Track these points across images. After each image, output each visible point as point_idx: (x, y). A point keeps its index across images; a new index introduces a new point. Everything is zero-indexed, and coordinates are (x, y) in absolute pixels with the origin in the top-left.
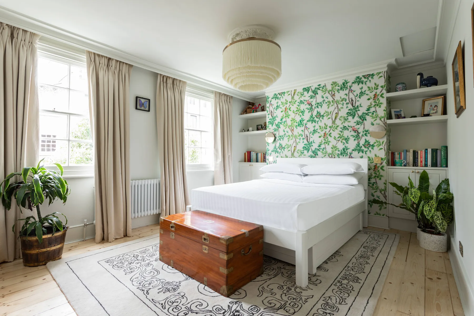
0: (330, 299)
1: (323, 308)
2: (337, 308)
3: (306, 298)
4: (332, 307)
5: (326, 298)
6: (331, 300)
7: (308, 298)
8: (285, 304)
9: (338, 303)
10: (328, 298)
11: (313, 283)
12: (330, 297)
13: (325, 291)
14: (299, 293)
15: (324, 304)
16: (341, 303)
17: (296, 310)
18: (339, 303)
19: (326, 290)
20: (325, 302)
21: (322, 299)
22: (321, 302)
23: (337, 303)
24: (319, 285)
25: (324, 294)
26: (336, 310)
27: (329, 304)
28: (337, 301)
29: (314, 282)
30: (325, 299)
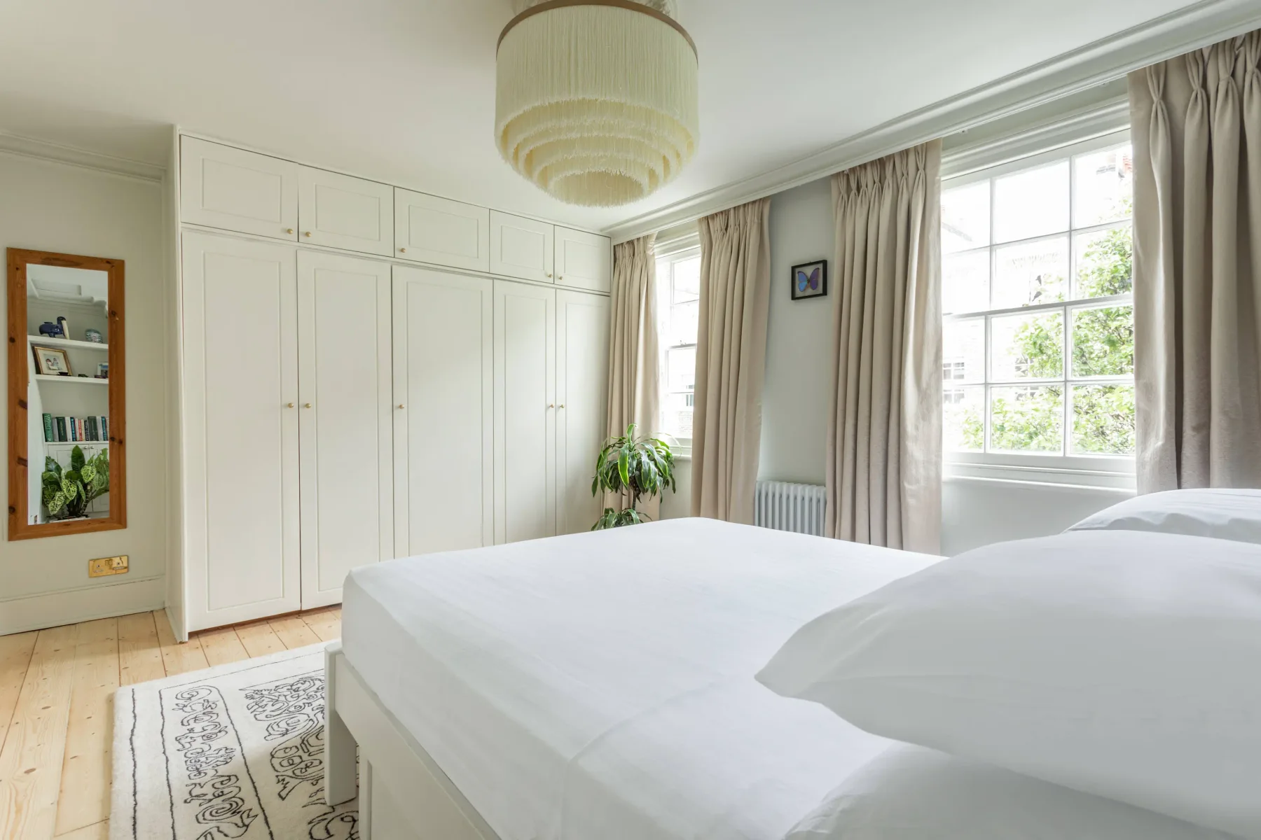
0: (240, 824)
1: (233, 799)
2: (204, 819)
3: (289, 787)
4: (216, 813)
5: (250, 820)
6: (236, 824)
7: (285, 787)
8: (306, 751)
9: (214, 831)
10: (246, 823)
11: (325, 819)
12: (245, 828)
13: (271, 829)
14: (318, 780)
15: (240, 805)
16: (206, 836)
17: (276, 762)
18: (210, 833)
19: (274, 834)
20: (243, 809)
21: (257, 810)
22: (251, 802)
23: (216, 829)
24: (307, 828)
25: (267, 823)
26: (203, 815)
27: (229, 815)
28: (220, 834)
29: (326, 822)
30: (248, 815)
